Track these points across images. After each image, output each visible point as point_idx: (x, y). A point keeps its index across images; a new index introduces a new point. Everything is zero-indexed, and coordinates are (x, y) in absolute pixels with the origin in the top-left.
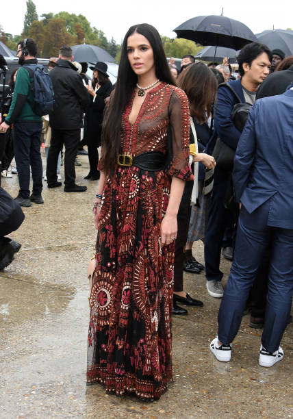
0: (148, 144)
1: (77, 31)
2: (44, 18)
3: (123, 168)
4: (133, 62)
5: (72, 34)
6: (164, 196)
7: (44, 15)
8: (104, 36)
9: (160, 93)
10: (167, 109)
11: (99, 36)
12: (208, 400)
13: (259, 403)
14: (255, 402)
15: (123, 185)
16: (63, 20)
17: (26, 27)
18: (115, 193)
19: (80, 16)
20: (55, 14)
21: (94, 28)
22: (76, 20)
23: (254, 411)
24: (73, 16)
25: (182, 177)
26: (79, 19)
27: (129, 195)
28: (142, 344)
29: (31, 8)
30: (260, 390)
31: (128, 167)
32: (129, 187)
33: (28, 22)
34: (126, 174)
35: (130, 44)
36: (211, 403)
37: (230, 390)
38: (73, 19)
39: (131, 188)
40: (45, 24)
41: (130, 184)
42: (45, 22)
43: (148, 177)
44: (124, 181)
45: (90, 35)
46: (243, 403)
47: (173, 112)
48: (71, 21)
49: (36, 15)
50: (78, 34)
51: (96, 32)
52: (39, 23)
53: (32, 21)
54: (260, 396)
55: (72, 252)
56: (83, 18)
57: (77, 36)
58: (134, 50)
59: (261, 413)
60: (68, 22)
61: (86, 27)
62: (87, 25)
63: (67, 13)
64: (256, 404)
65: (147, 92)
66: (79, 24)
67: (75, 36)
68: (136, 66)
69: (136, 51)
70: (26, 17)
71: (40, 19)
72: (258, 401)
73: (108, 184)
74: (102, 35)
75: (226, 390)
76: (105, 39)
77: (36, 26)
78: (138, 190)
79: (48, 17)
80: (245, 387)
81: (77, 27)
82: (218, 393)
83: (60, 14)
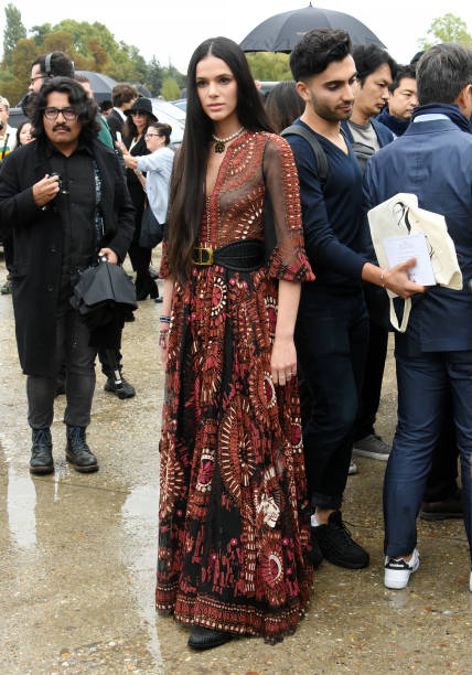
0: (236, 227)
1: (93, 50)
2: (37, 33)
3: (199, 268)
4: (206, 101)
5: (85, 55)
6: (268, 309)
7: (36, 28)
8: (140, 54)
9: (248, 145)
10: (259, 168)
11: (130, 55)
12: (359, 652)
13: (445, 649)
14: (438, 647)
15: (202, 296)
16: (69, 34)
17: (7, 52)
18: (190, 309)
19: (96, 25)
20: (53, 26)
21: (122, 42)
22: (90, 32)
23: (436, 663)
24: (85, 25)
25: (291, 278)
26: (96, 30)
27: (211, 311)
28: (234, 548)
29: (13, 17)
30: (446, 627)
31: (207, 266)
32: (210, 299)
33: (10, 43)
34: (205, 277)
35: (200, 74)
36: (364, 657)
37: (394, 632)
38: (85, 31)
39: (214, 300)
40: (38, 44)
41: (211, 293)
42: (38, 40)
43: (240, 281)
44: (204, 289)
45: (115, 55)
46: (418, 651)
47: (270, 172)
48: (82, 34)
49: (23, 30)
50: (95, 55)
51: (125, 49)
52: (29, 42)
53: (16, 40)
54: (445, 638)
55: (114, 422)
56: (102, 28)
57: (93, 59)
58: (208, 84)
59: (449, 665)
60: (77, 37)
61: (107, 43)
62: (109, 38)
63: (73, 21)
64: (440, 652)
65: (227, 145)
66: (96, 37)
67: (90, 58)
68: (213, 108)
69: (212, 84)
70: (7, 34)
71: (30, 35)
72: (443, 646)
73: (178, 295)
74: (135, 54)
75: (387, 631)
76: (141, 59)
77: (25, 48)
78: (224, 303)
79: (43, 30)
80: (420, 625)
81: (93, 45)
82: (375, 639)
83: (62, 24)
